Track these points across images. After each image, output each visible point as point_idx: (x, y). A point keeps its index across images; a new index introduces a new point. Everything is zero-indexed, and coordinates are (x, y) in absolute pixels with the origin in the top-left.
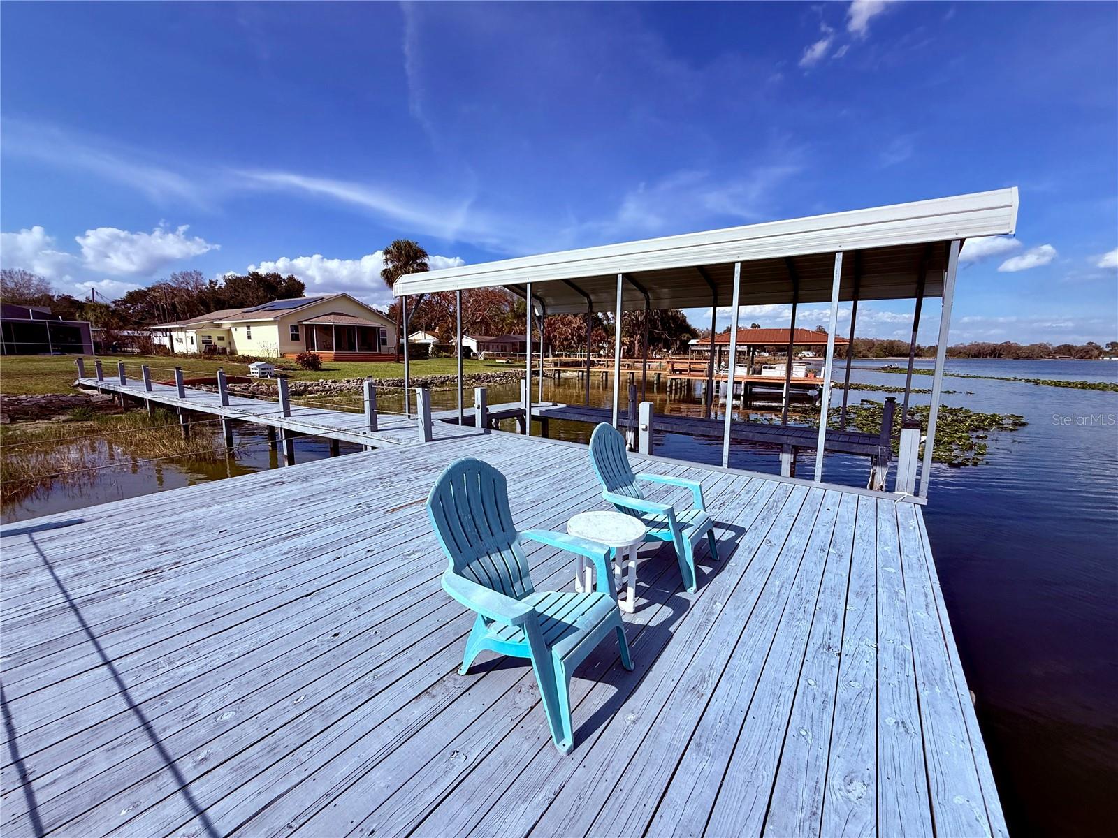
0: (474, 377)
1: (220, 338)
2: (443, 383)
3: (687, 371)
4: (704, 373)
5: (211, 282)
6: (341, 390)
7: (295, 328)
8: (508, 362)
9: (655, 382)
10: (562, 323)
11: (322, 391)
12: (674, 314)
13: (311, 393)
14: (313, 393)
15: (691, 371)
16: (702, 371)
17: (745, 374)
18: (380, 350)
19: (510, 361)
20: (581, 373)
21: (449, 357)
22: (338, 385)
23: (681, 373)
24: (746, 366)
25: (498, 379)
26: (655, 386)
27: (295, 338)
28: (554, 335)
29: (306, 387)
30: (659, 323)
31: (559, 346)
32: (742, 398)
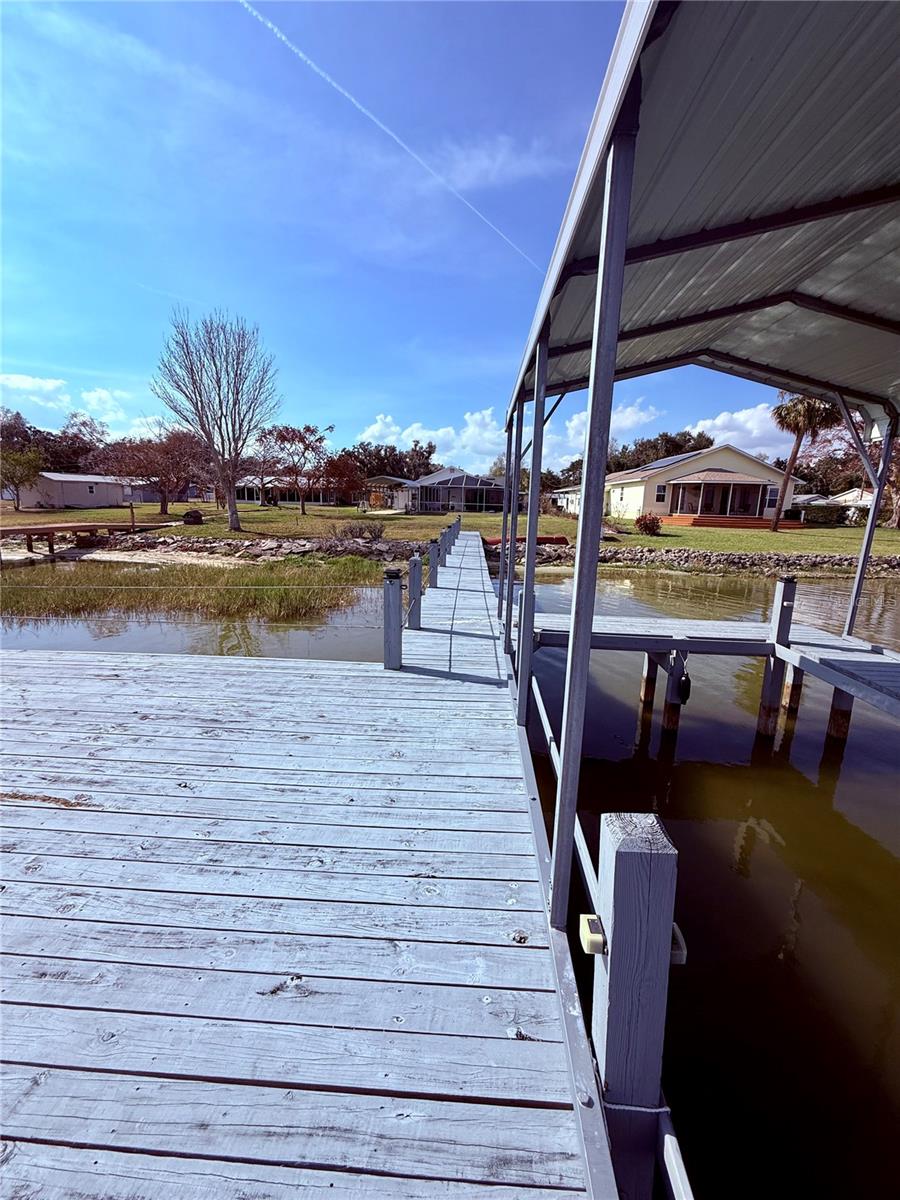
2: (814, 565)
5: (624, 447)
6: (653, 561)
7: (662, 488)
11: (631, 560)
14: (620, 561)
18: (761, 513)
22: (653, 554)
27: (660, 498)
29: (616, 553)
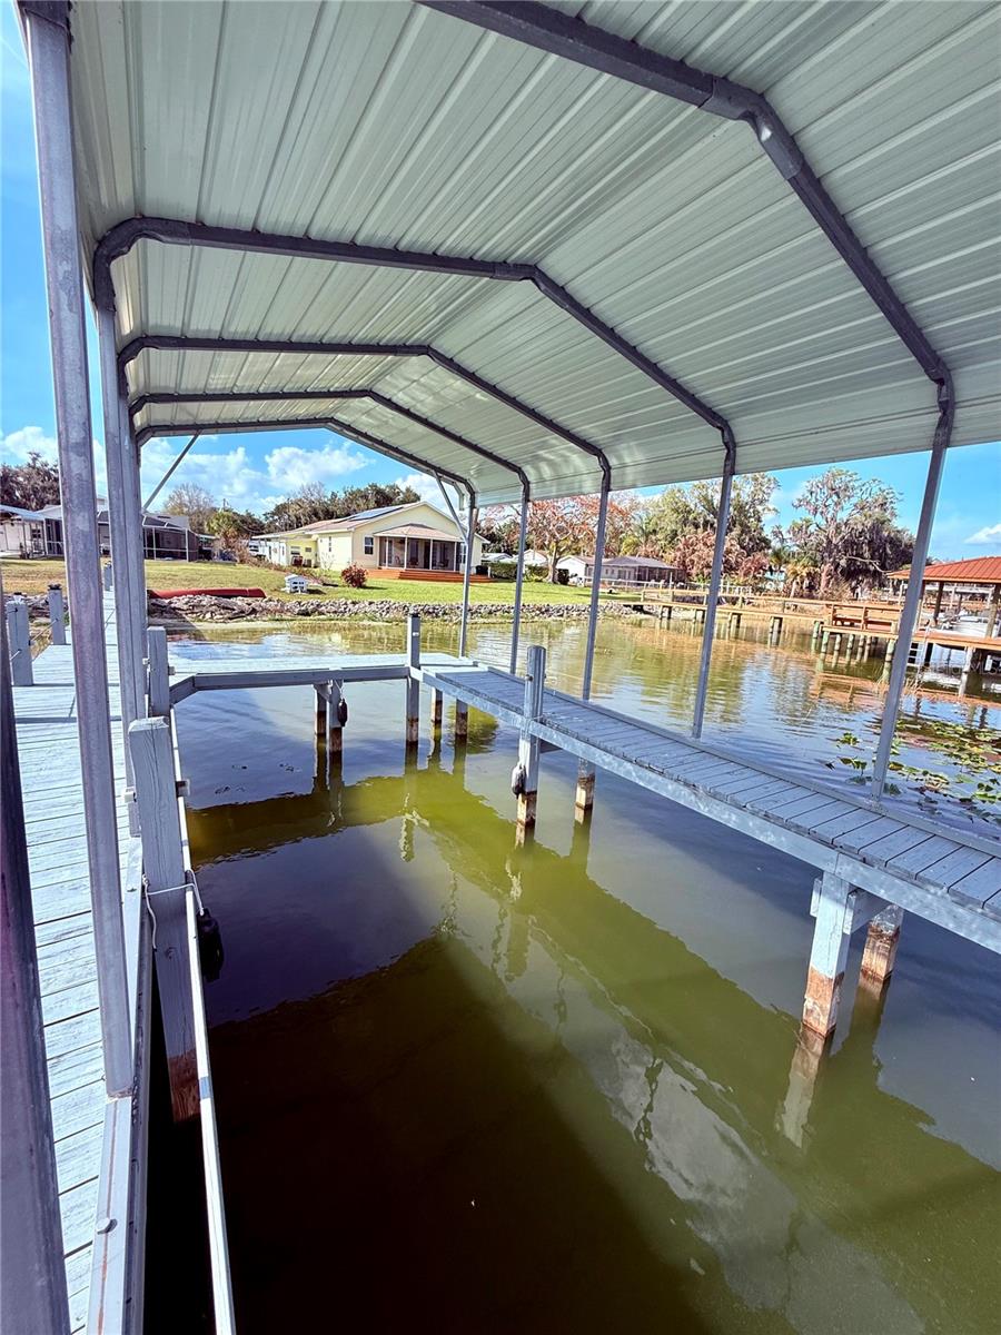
0: (539, 609)
1: (308, 550)
3: (860, 621)
4: (892, 628)
7: (369, 540)
8: (611, 592)
9: (815, 635)
10: (705, 544)
12: (892, 535)
13: (321, 613)
14: (323, 614)
15: (868, 622)
16: (890, 624)
17: (983, 635)
18: (457, 568)
19: (614, 591)
20: (700, 613)
21: (540, 581)
23: (852, 625)
24: (985, 622)
25: (575, 613)
26: (814, 641)
27: (369, 551)
28: (691, 560)
30: (865, 548)
31: (697, 575)
32: (964, 677)
